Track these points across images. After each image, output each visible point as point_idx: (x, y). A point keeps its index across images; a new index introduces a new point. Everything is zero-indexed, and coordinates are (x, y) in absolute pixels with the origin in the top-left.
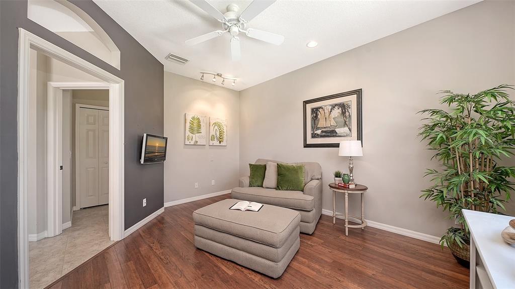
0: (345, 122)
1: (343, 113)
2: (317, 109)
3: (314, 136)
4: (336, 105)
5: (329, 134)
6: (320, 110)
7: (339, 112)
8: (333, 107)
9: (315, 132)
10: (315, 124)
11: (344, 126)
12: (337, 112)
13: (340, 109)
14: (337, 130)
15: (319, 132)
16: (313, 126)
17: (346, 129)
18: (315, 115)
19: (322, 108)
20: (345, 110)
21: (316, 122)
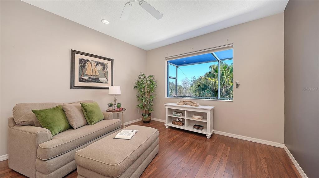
0: (105, 75)
1: (104, 69)
2: (86, 61)
3: (81, 80)
4: (100, 63)
5: (95, 80)
6: (88, 62)
7: (101, 68)
8: (98, 63)
9: (83, 78)
10: (82, 71)
11: (104, 77)
12: (100, 67)
13: (102, 66)
14: (100, 79)
15: (86, 78)
16: (81, 72)
17: (105, 79)
18: (83, 64)
19: (89, 62)
20: (105, 68)
21: (84, 70)
